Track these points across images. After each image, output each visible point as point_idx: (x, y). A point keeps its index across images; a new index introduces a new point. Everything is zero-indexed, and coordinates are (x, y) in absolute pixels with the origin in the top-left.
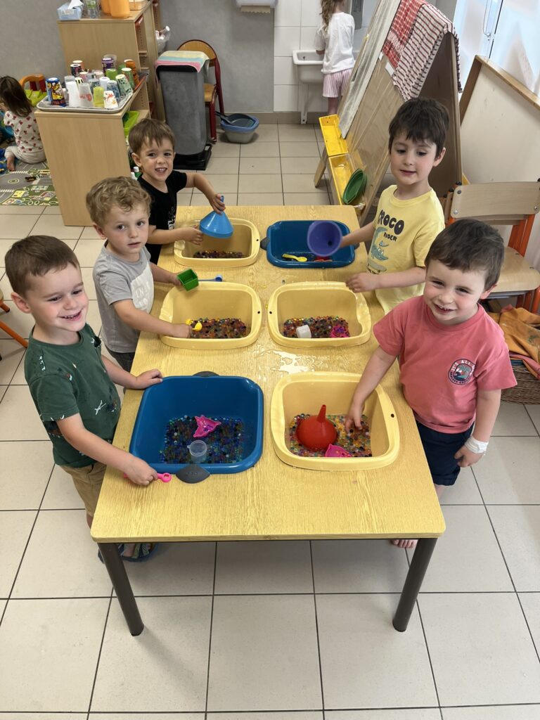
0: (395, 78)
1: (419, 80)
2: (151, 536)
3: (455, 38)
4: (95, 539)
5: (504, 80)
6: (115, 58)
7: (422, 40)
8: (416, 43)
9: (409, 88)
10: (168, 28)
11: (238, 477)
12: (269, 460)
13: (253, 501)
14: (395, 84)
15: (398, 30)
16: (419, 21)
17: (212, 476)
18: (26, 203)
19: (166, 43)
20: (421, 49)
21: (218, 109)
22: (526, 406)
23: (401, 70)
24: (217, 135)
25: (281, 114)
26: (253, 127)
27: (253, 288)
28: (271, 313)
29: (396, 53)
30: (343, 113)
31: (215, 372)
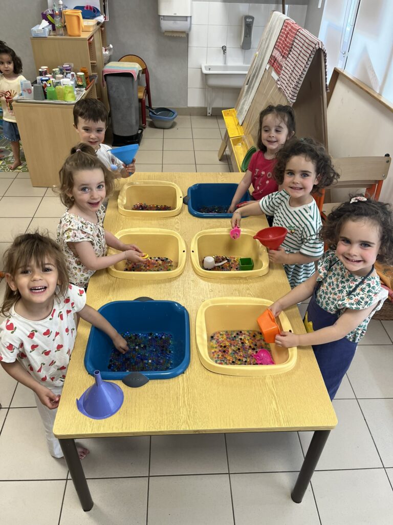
0: (279, 83)
1: (298, 83)
2: (103, 432)
3: (324, 53)
4: (56, 436)
5: (357, 84)
6: (72, 65)
7: (299, 55)
8: (295, 57)
9: (290, 89)
10: (111, 46)
11: (172, 382)
12: (195, 368)
13: (184, 402)
14: (279, 86)
15: (280, 48)
16: (297, 41)
17: (151, 382)
18: (4, 170)
19: (110, 56)
20: (299, 61)
21: (147, 104)
22: (382, 321)
23: (284, 77)
24: (147, 122)
25: (193, 108)
26: (173, 117)
27: (179, 233)
28: (193, 251)
29: (280, 64)
30: (240, 108)
31: (151, 297)
